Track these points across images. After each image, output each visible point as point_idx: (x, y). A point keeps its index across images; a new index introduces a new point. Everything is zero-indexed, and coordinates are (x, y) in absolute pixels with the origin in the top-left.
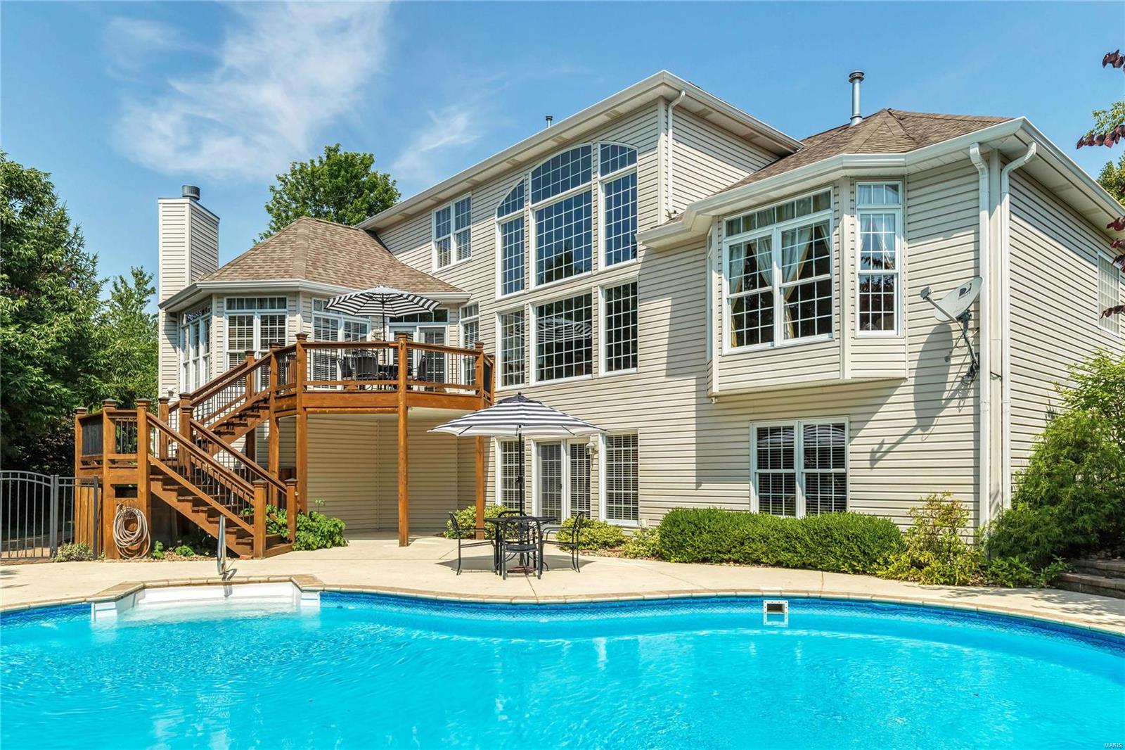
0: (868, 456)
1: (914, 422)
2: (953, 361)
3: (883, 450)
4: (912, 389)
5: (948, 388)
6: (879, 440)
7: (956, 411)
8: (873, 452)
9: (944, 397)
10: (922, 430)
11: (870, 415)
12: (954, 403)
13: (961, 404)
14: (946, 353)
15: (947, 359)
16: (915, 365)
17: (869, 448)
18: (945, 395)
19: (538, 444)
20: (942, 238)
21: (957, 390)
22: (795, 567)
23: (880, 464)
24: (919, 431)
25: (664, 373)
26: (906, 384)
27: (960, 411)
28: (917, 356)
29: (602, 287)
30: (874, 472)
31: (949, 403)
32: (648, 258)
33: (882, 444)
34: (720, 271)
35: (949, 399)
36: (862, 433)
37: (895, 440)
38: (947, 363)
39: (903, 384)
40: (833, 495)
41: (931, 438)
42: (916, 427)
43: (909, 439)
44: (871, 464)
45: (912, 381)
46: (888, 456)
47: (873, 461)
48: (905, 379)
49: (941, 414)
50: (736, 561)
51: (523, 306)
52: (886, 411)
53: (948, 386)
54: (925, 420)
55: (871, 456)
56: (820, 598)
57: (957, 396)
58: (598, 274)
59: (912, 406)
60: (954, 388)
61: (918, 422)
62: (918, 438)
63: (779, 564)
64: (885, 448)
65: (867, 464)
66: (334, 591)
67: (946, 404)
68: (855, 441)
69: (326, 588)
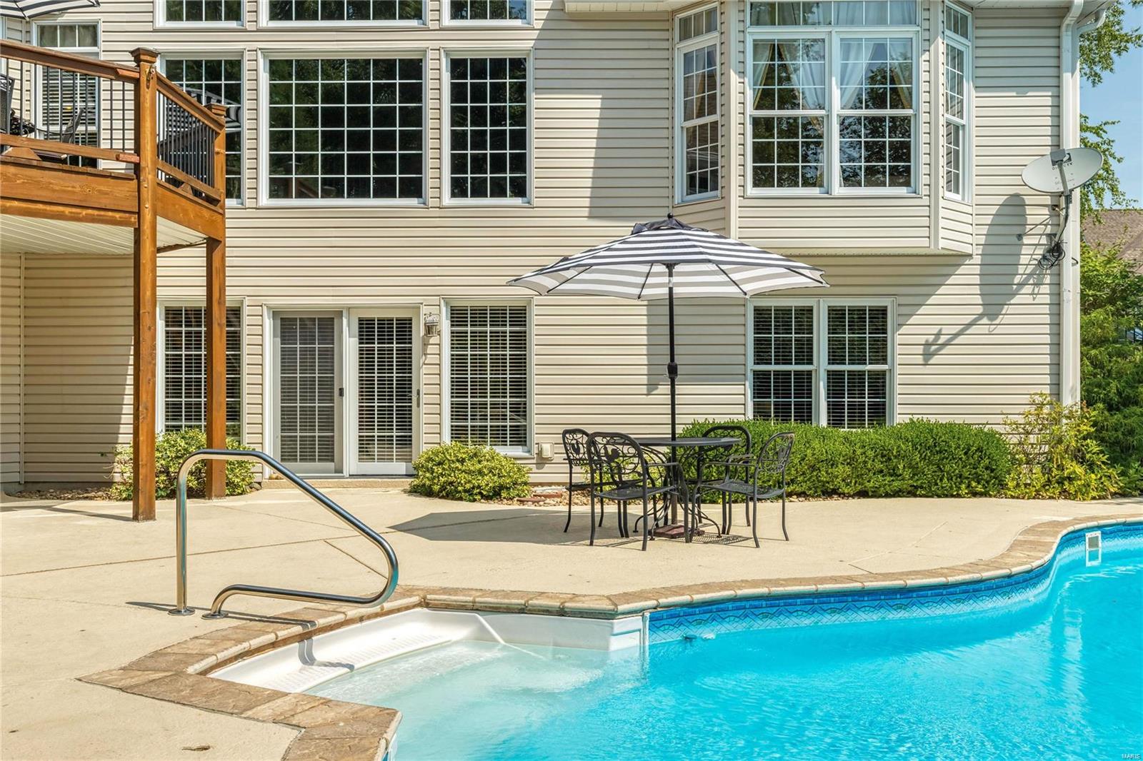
0: (920, 349)
1: (980, 310)
2: (1026, 240)
3: (939, 342)
4: (977, 270)
5: (1021, 271)
6: (935, 330)
7: (1029, 299)
8: (927, 344)
9: (1015, 282)
10: (990, 319)
11: (925, 298)
12: (1027, 289)
13: (1036, 291)
14: (1017, 230)
15: (1020, 237)
16: (982, 240)
17: (922, 340)
18: (1017, 279)
19: (275, 314)
20: (1014, 94)
21: (1030, 275)
22: (887, 495)
23: (935, 360)
24: (985, 321)
25: (586, 212)
26: (971, 262)
27: (1034, 299)
28: (985, 230)
29: (447, 53)
30: (928, 369)
31: (1020, 289)
32: (552, 25)
33: (938, 335)
34: (742, 73)
35: (1021, 285)
36: (912, 320)
37: (955, 329)
38: (1020, 242)
39: (967, 262)
40: (867, 400)
41: (1000, 329)
42: (981, 316)
43: (973, 330)
44: (924, 359)
45: (977, 259)
46: (947, 350)
47: (928, 355)
48: (970, 256)
49: (1012, 302)
50: (799, 495)
51: (242, 53)
52: (944, 294)
53: (1021, 269)
54: (992, 309)
55: (924, 350)
56: (1124, 524)
57: (1031, 282)
58: (440, 30)
59: (977, 290)
60: (1027, 272)
61: (984, 309)
62: (985, 329)
63: (863, 494)
64: (942, 339)
65: (920, 359)
66: (675, 605)
67: (1018, 290)
68: (904, 330)
69: (663, 601)
